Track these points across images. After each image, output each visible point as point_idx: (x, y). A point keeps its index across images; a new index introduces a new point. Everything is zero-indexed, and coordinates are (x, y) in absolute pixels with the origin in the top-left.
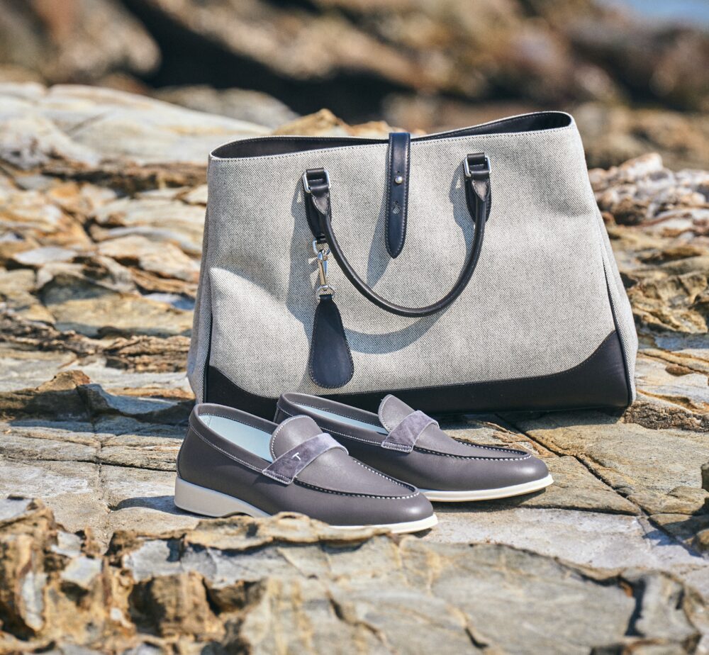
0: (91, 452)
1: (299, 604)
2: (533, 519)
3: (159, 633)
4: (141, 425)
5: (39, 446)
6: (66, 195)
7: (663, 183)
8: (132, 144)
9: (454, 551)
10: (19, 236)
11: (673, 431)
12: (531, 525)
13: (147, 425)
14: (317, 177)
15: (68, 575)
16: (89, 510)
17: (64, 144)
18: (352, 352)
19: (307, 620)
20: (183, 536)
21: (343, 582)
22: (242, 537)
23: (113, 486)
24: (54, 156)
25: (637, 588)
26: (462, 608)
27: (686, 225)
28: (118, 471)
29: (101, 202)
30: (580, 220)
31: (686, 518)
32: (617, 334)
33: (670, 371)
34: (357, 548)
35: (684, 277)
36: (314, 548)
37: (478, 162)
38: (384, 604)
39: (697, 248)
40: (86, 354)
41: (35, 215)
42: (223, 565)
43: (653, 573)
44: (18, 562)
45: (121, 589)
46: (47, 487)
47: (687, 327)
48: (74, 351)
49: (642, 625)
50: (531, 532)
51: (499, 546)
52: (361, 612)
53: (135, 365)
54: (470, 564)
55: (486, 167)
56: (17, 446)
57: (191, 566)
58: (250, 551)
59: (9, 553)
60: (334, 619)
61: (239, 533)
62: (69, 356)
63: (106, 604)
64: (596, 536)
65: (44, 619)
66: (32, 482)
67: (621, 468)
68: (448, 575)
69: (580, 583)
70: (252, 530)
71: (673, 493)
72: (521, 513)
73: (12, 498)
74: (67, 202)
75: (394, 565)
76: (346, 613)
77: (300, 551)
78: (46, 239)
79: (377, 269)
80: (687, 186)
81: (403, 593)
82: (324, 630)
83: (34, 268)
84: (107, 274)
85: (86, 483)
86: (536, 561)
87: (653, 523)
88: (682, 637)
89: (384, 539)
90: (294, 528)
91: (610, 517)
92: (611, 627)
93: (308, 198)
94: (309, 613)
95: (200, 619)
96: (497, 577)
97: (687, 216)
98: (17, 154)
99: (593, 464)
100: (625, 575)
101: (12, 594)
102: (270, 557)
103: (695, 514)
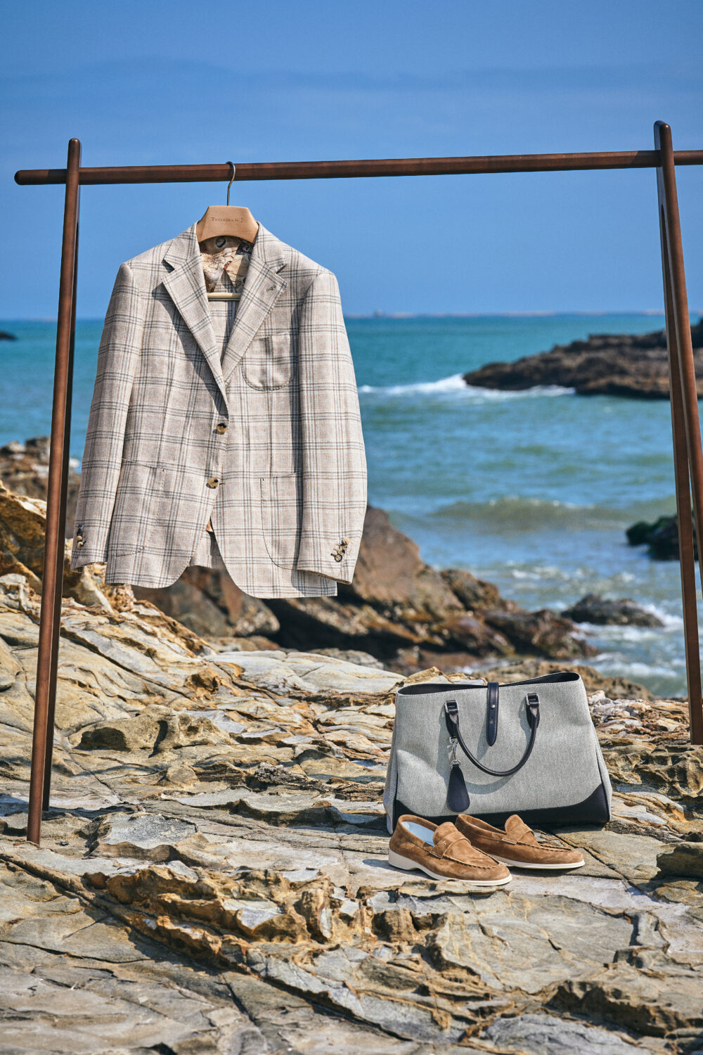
0: (336, 843)
1: (463, 927)
2: (568, 881)
3: (389, 940)
4: (359, 829)
5: (310, 840)
6: (302, 708)
7: (608, 706)
8: (335, 683)
9: (537, 899)
10: (282, 730)
11: (631, 835)
12: (568, 884)
13: (362, 829)
14: (452, 705)
15: (343, 910)
16: (340, 875)
17: (300, 682)
18: (469, 794)
19: (468, 935)
20: (397, 889)
21: (482, 914)
22: (427, 890)
23: (351, 862)
24: (295, 688)
25: (634, 920)
26: (545, 928)
27: (622, 727)
28: (352, 854)
29: (320, 712)
30: (585, 728)
31: (648, 881)
32: (602, 786)
33: (626, 804)
34: (489, 897)
35: (629, 755)
36: (466, 897)
37: (533, 698)
38: (507, 927)
39: (631, 740)
40: (324, 792)
41: (289, 718)
42: (420, 905)
43: (642, 912)
44: (318, 903)
45: (368, 917)
46: (317, 861)
47: (631, 781)
48: (319, 790)
49: (639, 939)
50: (568, 888)
51: (560, 897)
52: (495, 931)
53: (351, 797)
54: (546, 906)
55: (537, 700)
56: (298, 839)
57: (402, 905)
58: (433, 898)
59: (313, 898)
60: (482, 934)
61: (426, 888)
62: (316, 793)
63: (362, 925)
64: (602, 890)
65: (332, 933)
66: (308, 859)
67: (609, 855)
68: (535, 911)
69: (604, 917)
70: (433, 887)
71: (637, 868)
72: (562, 878)
73: (308, 869)
74: (303, 711)
75: (507, 906)
76: (487, 932)
77: (460, 898)
78: (296, 731)
79: (482, 752)
80: (620, 707)
81: (512, 920)
82: (477, 940)
83: (293, 746)
84: (330, 750)
85: (336, 860)
86: (580, 904)
87: (631, 884)
88: (661, 946)
89: (501, 892)
90: (455, 886)
91: (608, 881)
92: (623, 939)
93: (447, 716)
94: (468, 931)
95: (410, 933)
96: (560, 912)
97: (622, 723)
98: (276, 687)
99: (594, 852)
100: (627, 912)
101: (316, 920)
102: (444, 901)
103: (652, 879)
